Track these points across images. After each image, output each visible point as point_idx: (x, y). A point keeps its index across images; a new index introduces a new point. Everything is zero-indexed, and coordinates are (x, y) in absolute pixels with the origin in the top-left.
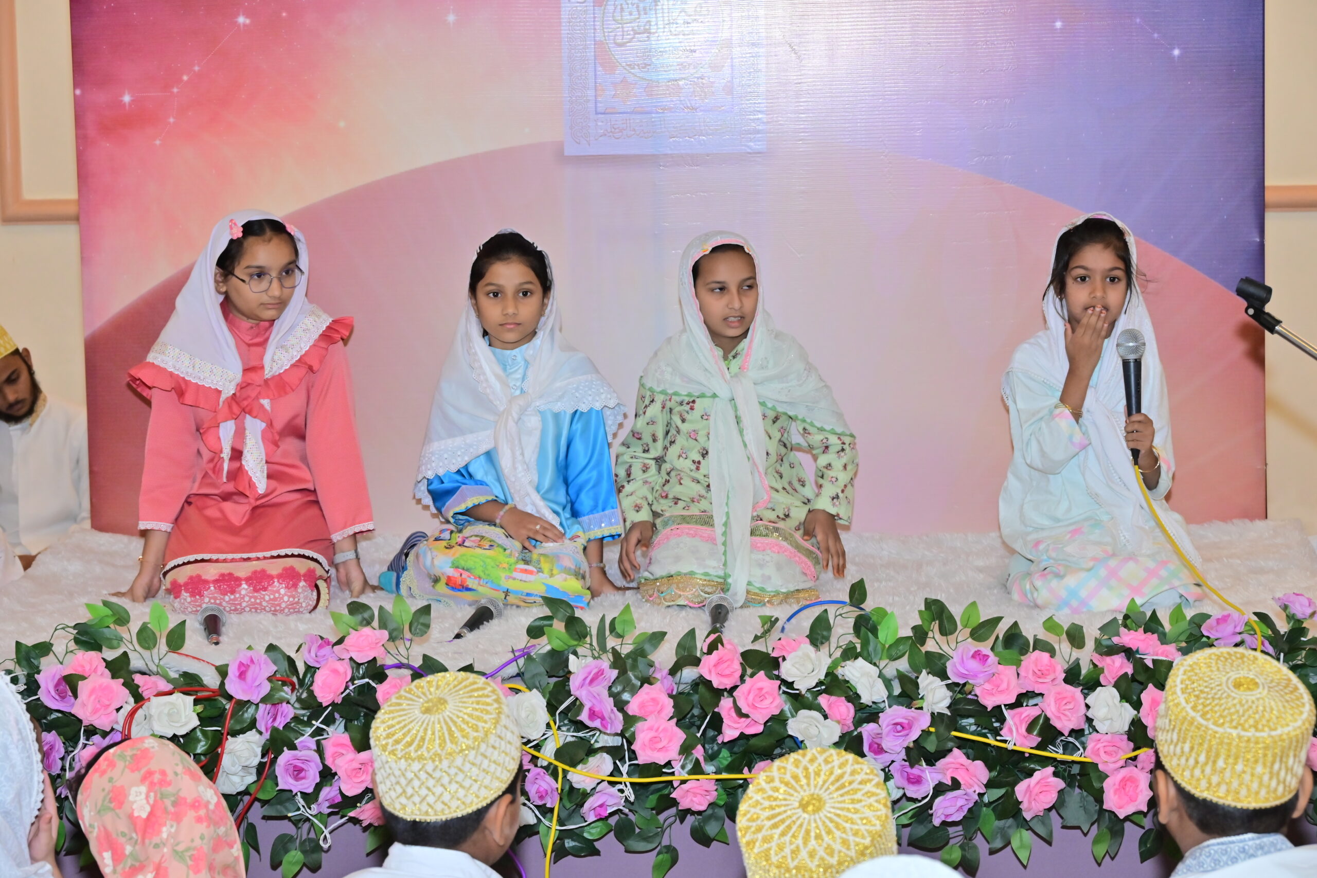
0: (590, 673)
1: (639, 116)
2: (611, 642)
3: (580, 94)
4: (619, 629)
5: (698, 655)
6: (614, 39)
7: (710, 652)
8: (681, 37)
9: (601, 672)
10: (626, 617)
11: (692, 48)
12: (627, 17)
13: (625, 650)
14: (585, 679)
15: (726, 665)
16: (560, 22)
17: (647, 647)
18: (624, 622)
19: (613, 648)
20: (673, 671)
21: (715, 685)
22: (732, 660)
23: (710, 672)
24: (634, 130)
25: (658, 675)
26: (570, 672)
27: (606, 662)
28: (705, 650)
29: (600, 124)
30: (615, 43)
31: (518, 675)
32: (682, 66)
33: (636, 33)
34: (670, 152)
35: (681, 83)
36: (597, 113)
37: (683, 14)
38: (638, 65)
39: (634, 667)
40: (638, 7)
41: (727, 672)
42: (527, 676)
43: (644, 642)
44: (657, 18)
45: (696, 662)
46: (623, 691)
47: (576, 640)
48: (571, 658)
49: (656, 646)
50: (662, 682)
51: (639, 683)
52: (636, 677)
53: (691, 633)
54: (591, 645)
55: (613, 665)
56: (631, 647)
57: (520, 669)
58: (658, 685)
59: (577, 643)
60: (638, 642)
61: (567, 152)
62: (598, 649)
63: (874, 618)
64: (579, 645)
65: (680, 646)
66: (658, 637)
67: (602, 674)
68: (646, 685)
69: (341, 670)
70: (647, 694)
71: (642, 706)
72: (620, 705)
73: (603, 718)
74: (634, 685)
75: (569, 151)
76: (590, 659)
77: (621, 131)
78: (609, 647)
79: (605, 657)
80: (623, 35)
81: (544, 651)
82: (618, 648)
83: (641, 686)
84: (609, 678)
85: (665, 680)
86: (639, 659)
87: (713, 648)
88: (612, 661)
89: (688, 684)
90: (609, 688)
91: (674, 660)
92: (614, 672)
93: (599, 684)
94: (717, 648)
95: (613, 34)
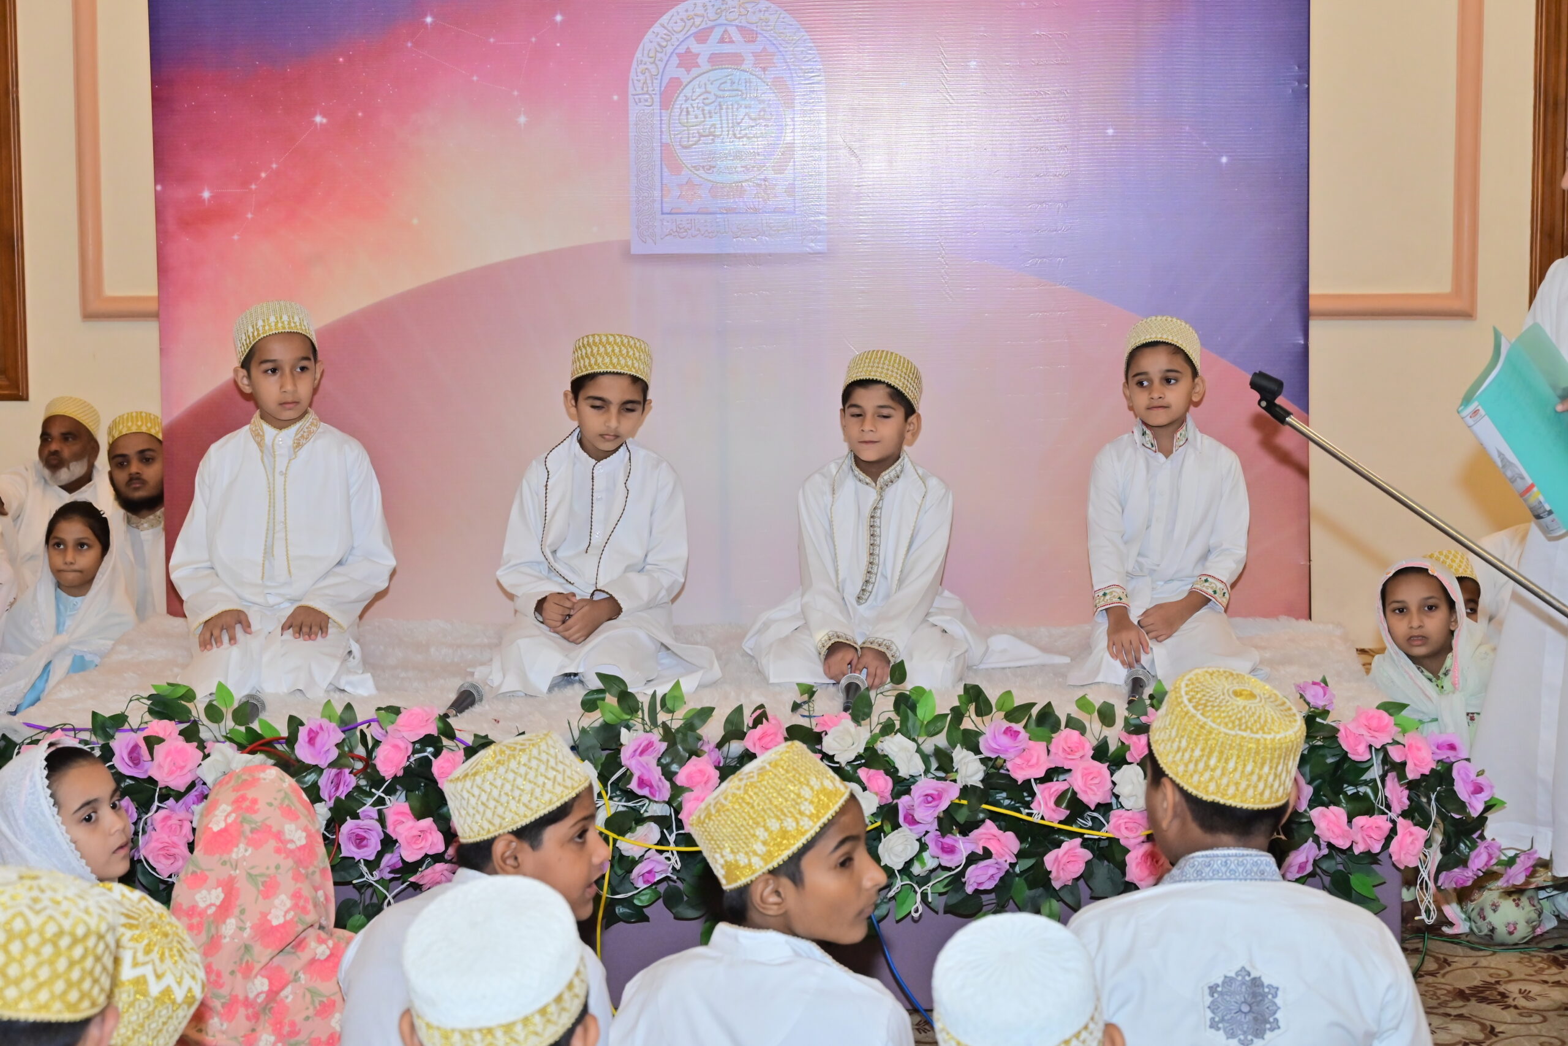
0: (640, 745)
1: (703, 217)
2: (662, 717)
3: (646, 195)
4: (669, 705)
5: (743, 730)
6: (680, 142)
7: (755, 726)
8: (745, 139)
9: (650, 744)
10: (676, 693)
12: (692, 120)
13: (675, 725)
14: (635, 751)
15: (770, 738)
16: (628, 125)
17: (696, 722)
18: (675, 698)
19: (664, 723)
20: (719, 746)
22: (776, 734)
23: (755, 745)
24: (699, 230)
25: (706, 748)
26: (621, 745)
27: (657, 734)
28: (751, 725)
29: (665, 224)
30: (682, 146)
32: (746, 168)
33: (701, 136)
34: (733, 251)
35: (744, 185)
36: (663, 214)
37: (747, 117)
38: (703, 167)
39: (684, 741)
40: (703, 111)
42: (581, 748)
43: (693, 717)
44: (721, 121)
45: (742, 735)
46: (672, 762)
47: (628, 714)
48: (624, 731)
49: (704, 721)
50: (709, 755)
51: (687, 755)
52: (684, 749)
53: (739, 710)
54: (643, 719)
55: (664, 739)
56: (681, 722)
57: (575, 742)
58: (705, 757)
59: (629, 717)
60: (688, 716)
61: (633, 251)
62: (649, 723)
63: (914, 697)
64: (631, 719)
65: (728, 721)
66: (706, 713)
67: (652, 746)
68: (694, 757)
69: (402, 745)
70: (695, 765)
71: (690, 777)
72: (669, 775)
73: (651, 786)
74: (682, 757)
75: (634, 250)
76: (641, 732)
77: (686, 231)
78: (659, 722)
79: (655, 731)
80: (689, 138)
81: (597, 724)
82: (668, 723)
83: (689, 758)
84: (659, 750)
85: (713, 753)
86: (689, 734)
87: (759, 721)
88: (662, 735)
89: (735, 757)
90: (659, 759)
91: (723, 734)
92: (664, 745)
93: (649, 756)
94: (762, 723)
95: (679, 136)
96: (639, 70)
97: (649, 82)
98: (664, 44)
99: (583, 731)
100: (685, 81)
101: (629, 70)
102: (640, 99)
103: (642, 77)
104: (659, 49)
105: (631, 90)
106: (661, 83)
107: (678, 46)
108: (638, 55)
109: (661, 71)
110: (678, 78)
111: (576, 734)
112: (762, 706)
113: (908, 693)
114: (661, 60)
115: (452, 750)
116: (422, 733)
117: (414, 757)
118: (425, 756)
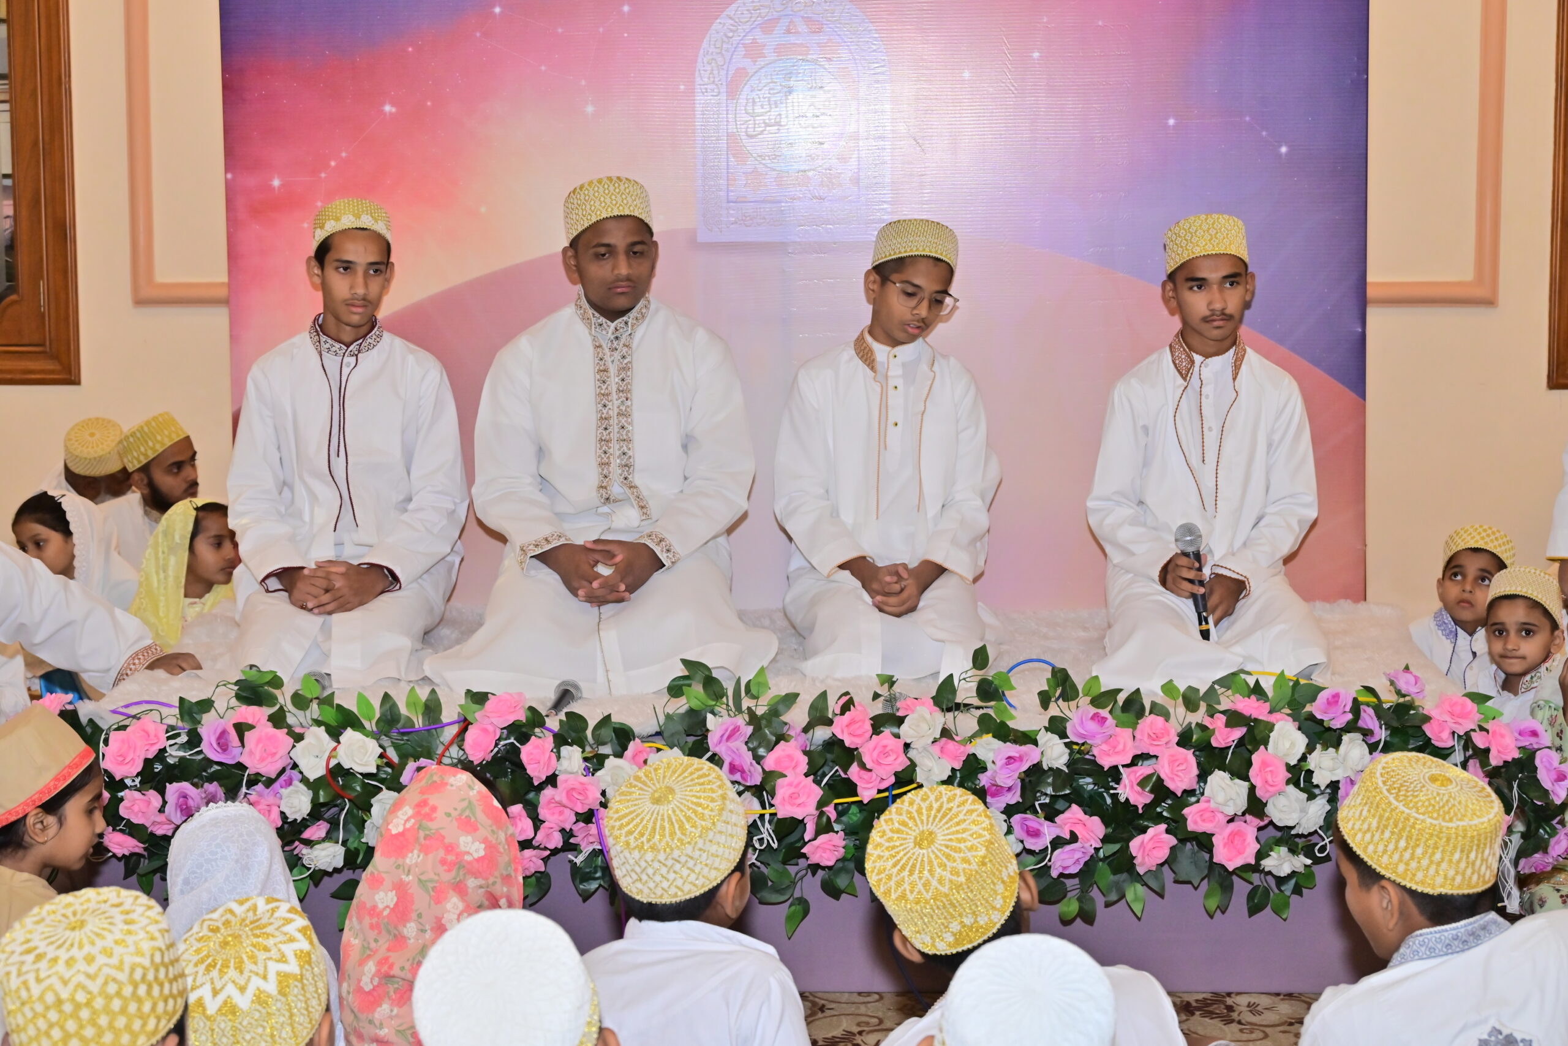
0: (727, 730)
1: (768, 205)
2: (746, 703)
3: (712, 183)
4: (754, 691)
5: (830, 716)
6: (746, 132)
7: (843, 713)
8: (811, 129)
9: (736, 730)
10: (760, 680)
11: (821, 140)
12: (758, 110)
13: (760, 711)
14: (722, 736)
15: (857, 726)
16: (694, 115)
17: (781, 708)
18: (759, 684)
19: (749, 708)
20: (805, 730)
21: (847, 744)
22: (863, 721)
23: (843, 732)
24: (765, 218)
25: (792, 733)
26: (708, 730)
27: (741, 720)
28: (838, 711)
29: (732, 212)
30: (748, 135)
31: (658, 734)
32: (811, 158)
33: (767, 125)
34: (798, 240)
35: (811, 174)
36: (728, 202)
37: (812, 107)
38: (769, 156)
39: (769, 724)
40: (769, 101)
41: (859, 732)
42: (666, 734)
43: (777, 703)
44: (787, 111)
45: (829, 722)
46: (759, 746)
47: (713, 700)
48: (709, 716)
49: (789, 707)
50: (796, 739)
51: (774, 738)
52: (771, 733)
53: (824, 695)
54: (727, 705)
55: (749, 724)
56: (766, 708)
57: (660, 727)
58: (792, 742)
59: (714, 703)
60: (772, 703)
61: (700, 239)
62: (733, 710)
63: (996, 682)
64: (715, 705)
65: (813, 707)
66: (791, 699)
67: (738, 730)
68: (781, 742)
69: (491, 728)
70: (784, 750)
71: (778, 761)
72: (758, 759)
73: (743, 772)
74: (769, 741)
75: (701, 238)
76: (726, 717)
77: (751, 219)
78: (744, 707)
79: (740, 716)
80: (755, 128)
81: (682, 710)
82: (754, 708)
83: (777, 743)
84: (746, 733)
85: (799, 738)
86: (774, 719)
87: (846, 708)
88: (747, 720)
89: (821, 742)
90: (746, 743)
91: (807, 720)
92: (750, 729)
93: (736, 740)
94: (849, 710)
95: (745, 126)
96: (705, 62)
97: (716, 72)
98: (731, 34)
99: (668, 717)
100: (751, 71)
101: (696, 62)
102: (706, 89)
103: (709, 68)
104: (725, 39)
105: (698, 80)
106: (727, 74)
107: (745, 36)
108: (705, 45)
109: (728, 61)
110: (744, 69)
111: (662, 719)
112: (847, 693)
113: (990, 678)
114: (727, 50)
115: (540, 737)
116: (510, 719)
117: (502, 743)
118: (513, 743)
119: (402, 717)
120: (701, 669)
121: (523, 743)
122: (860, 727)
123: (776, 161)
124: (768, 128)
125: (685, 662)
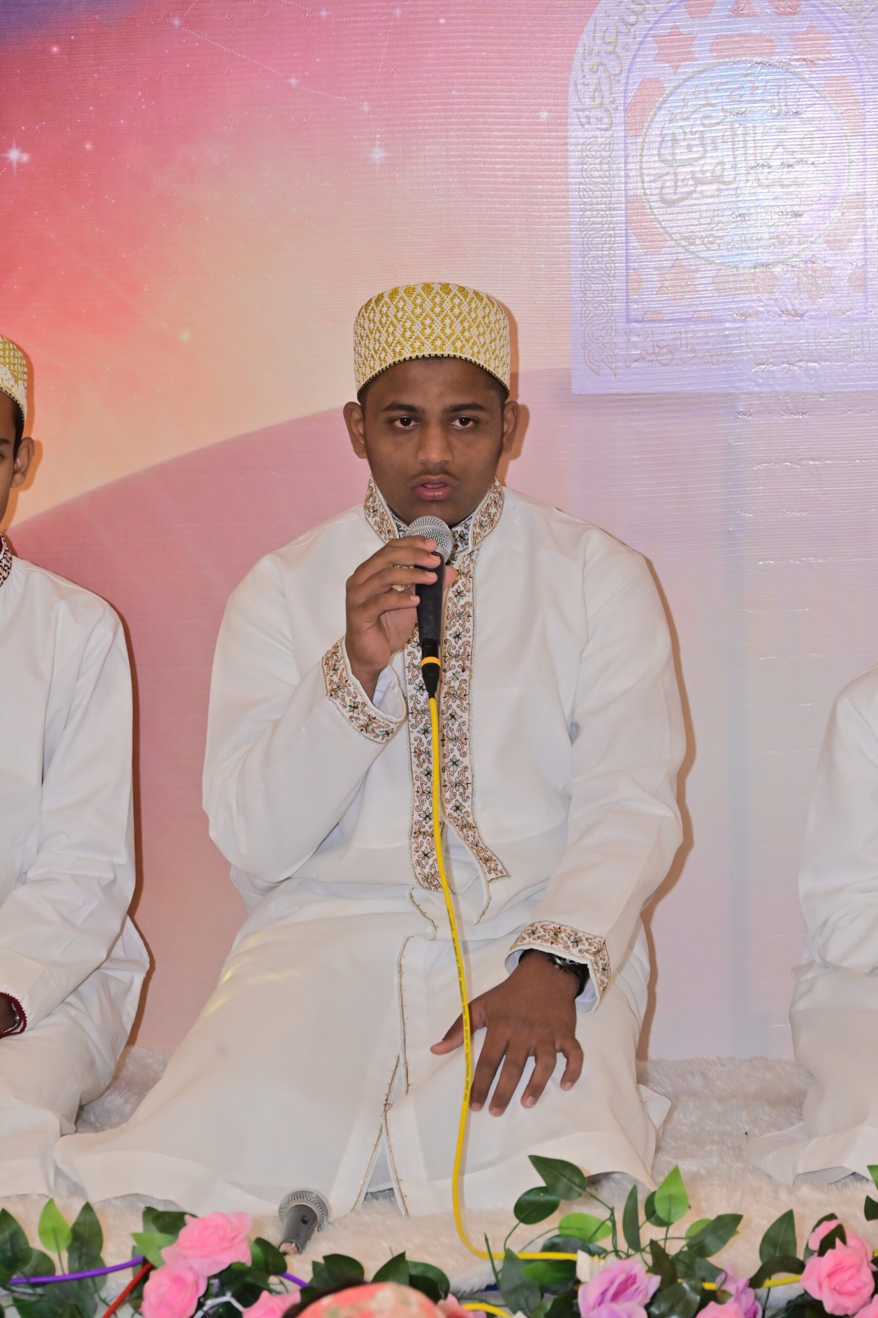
0: (612, 1283)
1: (702, 327)
2: (649, 1232)
3: (600, 287)
4: (661, 1211)
5: (800, 1255)
6: (660, 194)
7: (822, 1252)
8: (779, 189)
9: (630, 1280)
10: (674, 1191)
11: (796, 208)
12: (682, 154)
13: (673, 1248)
14: (604, 1293)
15: (847, 1275)
16: (567, 164)
17: (709, 1240)
18: (671, 1199)
19: (653, 1243)
20: (755, 1282)
21: (828, 1307)
22: (859, 1268)
23: (820, 1286)
24: (694, 351)
25: (731, 1288)
26: (578, 1282)
27: (640, 1263)
28: (813, 1248)
29: (634, 339)
30: (663, 201)
31: (490, 1288)
32: (779, 240)
33: (698, 182)
34: (756, 389)
35: (777, 269)
36: (629, 321)
37: (780, 150)
38: (702, 238)
39: (689, 1273)
40: (702, 138)
41: (850, 1287)
42: (505, 1286)
43: (705, 1233)
44: (735, 156)
45: (798, 1267)
46: (670, 1311)
48: (582, 1256)
49: (723, 1241)
50: (738, 1299)
51: (698, 1298)
52: (692, 1290)
53: (788, 1219)
54: (615, 1235)
55: (653, 1270)
56: (684, 1242)
57: (496, 1276)
58: (731, 1305)
60: (695, 1232)
61: (576, 389)
62: (625, 1245)
65: (768, 1241)
66: (727, 1225)
67: (634, 1283)
68: (712, 1304)
69: (190, 1278)
74: (688, 1303)
75: (577, 387)
76: (613, 1259)
77: (670, 352)
78: (645, 1241)
79: (638, 1257)
80: (676, 187)
82: (661, 1243)
83: (703, 1305)
84: (647, 1289)
85: (743, 1297)
86: (698, 1260)
87: (827, 1244)
88: (650, 1262)
89: (783, 1304)
90: (647, 1307)
91: (758, 1264)
92: (654, 1282)
93: (629, 1299)
94: (833, 1246)
95: (659, 184)
96: (586, 68)
97: (605, 88)
98: (632, 19)
99: (512, 1258)
100: (669, 86)
101: (569, 68)
102: (588, 117)
103: (592, 80)
104: (623, 29)
105: (573, 101)
106: (626, 91)
107: (657, 22)
108: (585, 38)
109: (626, 67)
110: (657, 81)
111: (500, 1262)
112: (832, 1217)
114: (626, 48)
115: (278, 1293)
116: (224, 1261)
117: (210, 1303)
118: (228, 1304)
119: (34, 1255)
120: (567, 1172)
121: (247, 1303)
122: (851, 1278)
123: (715, 247)
124: (699, 188)
125: (540, 1163)
